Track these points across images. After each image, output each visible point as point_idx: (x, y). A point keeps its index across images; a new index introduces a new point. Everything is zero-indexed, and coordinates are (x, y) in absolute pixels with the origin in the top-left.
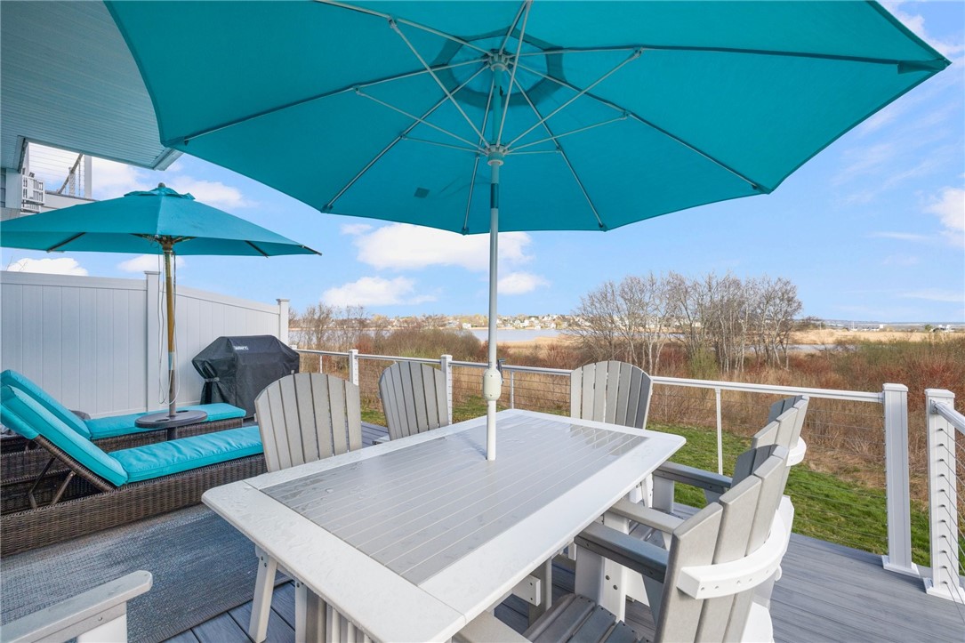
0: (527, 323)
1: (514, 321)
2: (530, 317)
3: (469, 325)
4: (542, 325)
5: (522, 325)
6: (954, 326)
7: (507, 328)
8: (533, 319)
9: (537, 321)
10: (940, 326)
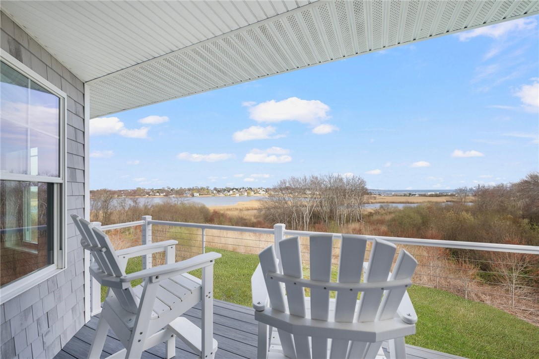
0: (231, 192)
1: (224, 192)
2: (233, 189)
3: (198, 194)
4: (240, 193)
5: (228, 194)
6: (419, 193)
7: (220, 195)
8: (235, 190)
9: (237, 192)
10: (414, 193)
